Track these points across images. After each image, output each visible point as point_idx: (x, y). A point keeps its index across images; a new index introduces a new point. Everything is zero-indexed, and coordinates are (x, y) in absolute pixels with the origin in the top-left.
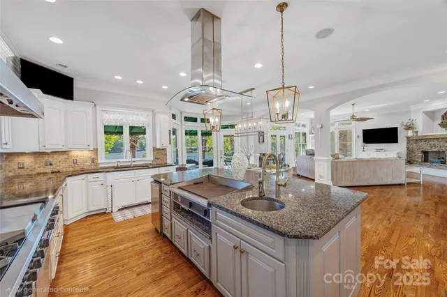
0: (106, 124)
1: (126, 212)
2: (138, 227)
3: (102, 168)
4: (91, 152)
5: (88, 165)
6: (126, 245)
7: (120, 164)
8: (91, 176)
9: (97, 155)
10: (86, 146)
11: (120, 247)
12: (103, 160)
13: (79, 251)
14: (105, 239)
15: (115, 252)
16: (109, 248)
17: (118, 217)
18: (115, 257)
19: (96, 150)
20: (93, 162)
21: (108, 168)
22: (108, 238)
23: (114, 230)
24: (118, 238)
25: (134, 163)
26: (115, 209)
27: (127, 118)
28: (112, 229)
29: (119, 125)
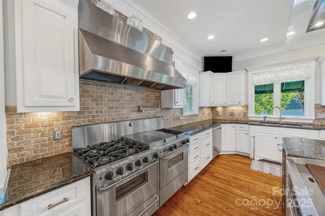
0: (256, 85)
1: (267, 165)
2: (266, 186)
3: (251, 121)
4: (243, 108)
5: (241, 117)
6: (243, 193)
7: (267, 120)
8: (238, 126)
9: (248, 110)
10: (238, 103)
11: (238, 191)
12: (252, 115)
13: (215, 174)
14: (233, 177)
15: (231, 193)
16: (230, 185)
17: (255, 166)
18: (228, 195)
19: (247, 106)
20: (245, 115)
21: (256, 121)
22: (236, 178)
23: (245, 174)
24: (242, 183)
25: (283, 120)
26: (257, 158)
27: (277, 76)
28: (243, 173)
29: (268, 83)
